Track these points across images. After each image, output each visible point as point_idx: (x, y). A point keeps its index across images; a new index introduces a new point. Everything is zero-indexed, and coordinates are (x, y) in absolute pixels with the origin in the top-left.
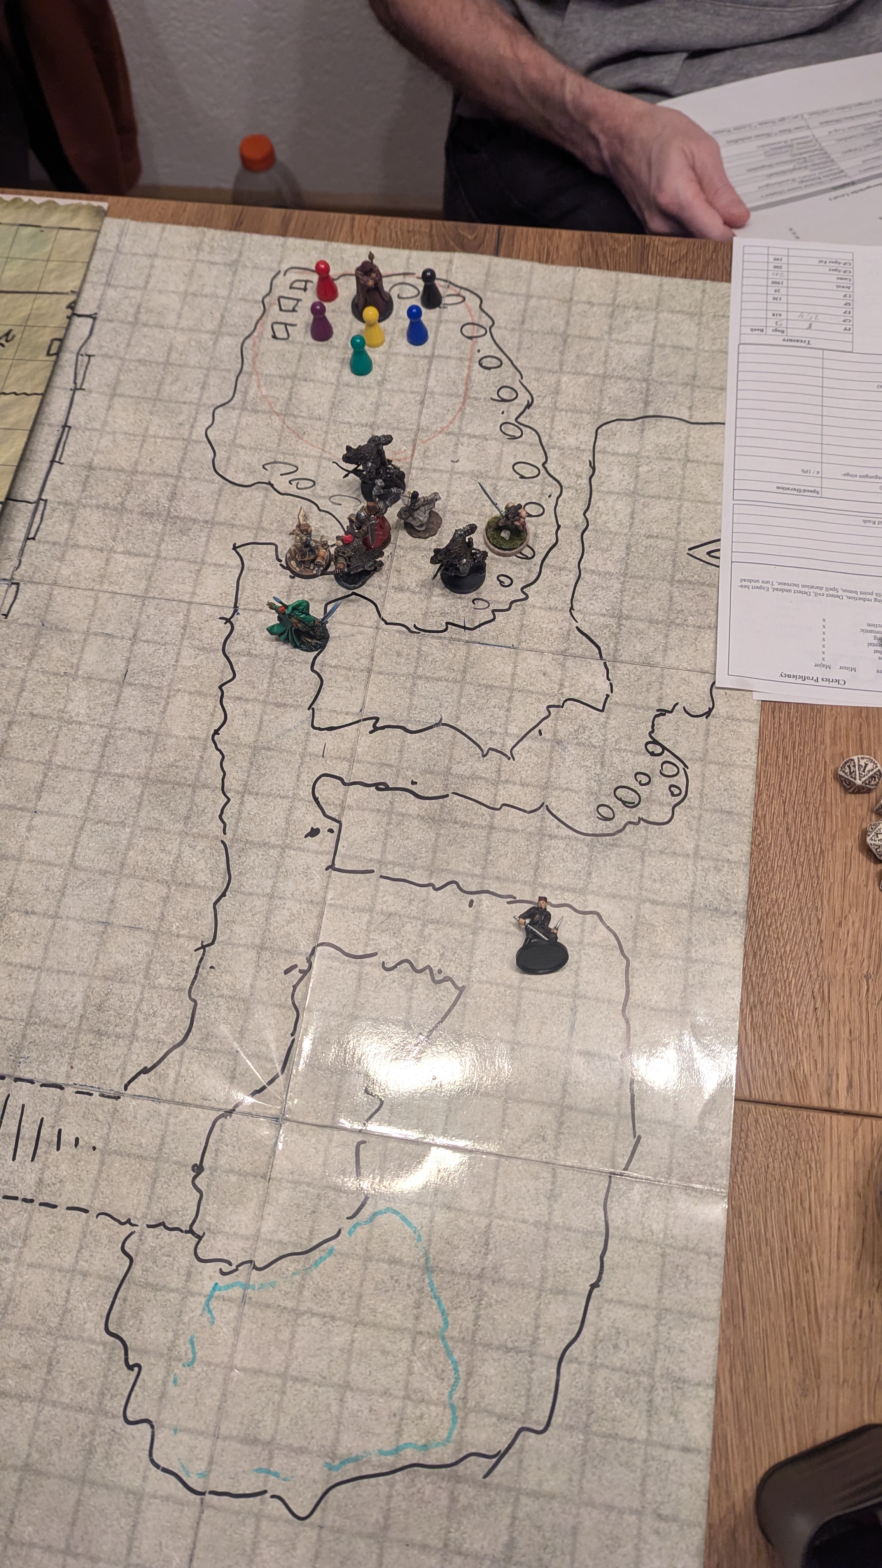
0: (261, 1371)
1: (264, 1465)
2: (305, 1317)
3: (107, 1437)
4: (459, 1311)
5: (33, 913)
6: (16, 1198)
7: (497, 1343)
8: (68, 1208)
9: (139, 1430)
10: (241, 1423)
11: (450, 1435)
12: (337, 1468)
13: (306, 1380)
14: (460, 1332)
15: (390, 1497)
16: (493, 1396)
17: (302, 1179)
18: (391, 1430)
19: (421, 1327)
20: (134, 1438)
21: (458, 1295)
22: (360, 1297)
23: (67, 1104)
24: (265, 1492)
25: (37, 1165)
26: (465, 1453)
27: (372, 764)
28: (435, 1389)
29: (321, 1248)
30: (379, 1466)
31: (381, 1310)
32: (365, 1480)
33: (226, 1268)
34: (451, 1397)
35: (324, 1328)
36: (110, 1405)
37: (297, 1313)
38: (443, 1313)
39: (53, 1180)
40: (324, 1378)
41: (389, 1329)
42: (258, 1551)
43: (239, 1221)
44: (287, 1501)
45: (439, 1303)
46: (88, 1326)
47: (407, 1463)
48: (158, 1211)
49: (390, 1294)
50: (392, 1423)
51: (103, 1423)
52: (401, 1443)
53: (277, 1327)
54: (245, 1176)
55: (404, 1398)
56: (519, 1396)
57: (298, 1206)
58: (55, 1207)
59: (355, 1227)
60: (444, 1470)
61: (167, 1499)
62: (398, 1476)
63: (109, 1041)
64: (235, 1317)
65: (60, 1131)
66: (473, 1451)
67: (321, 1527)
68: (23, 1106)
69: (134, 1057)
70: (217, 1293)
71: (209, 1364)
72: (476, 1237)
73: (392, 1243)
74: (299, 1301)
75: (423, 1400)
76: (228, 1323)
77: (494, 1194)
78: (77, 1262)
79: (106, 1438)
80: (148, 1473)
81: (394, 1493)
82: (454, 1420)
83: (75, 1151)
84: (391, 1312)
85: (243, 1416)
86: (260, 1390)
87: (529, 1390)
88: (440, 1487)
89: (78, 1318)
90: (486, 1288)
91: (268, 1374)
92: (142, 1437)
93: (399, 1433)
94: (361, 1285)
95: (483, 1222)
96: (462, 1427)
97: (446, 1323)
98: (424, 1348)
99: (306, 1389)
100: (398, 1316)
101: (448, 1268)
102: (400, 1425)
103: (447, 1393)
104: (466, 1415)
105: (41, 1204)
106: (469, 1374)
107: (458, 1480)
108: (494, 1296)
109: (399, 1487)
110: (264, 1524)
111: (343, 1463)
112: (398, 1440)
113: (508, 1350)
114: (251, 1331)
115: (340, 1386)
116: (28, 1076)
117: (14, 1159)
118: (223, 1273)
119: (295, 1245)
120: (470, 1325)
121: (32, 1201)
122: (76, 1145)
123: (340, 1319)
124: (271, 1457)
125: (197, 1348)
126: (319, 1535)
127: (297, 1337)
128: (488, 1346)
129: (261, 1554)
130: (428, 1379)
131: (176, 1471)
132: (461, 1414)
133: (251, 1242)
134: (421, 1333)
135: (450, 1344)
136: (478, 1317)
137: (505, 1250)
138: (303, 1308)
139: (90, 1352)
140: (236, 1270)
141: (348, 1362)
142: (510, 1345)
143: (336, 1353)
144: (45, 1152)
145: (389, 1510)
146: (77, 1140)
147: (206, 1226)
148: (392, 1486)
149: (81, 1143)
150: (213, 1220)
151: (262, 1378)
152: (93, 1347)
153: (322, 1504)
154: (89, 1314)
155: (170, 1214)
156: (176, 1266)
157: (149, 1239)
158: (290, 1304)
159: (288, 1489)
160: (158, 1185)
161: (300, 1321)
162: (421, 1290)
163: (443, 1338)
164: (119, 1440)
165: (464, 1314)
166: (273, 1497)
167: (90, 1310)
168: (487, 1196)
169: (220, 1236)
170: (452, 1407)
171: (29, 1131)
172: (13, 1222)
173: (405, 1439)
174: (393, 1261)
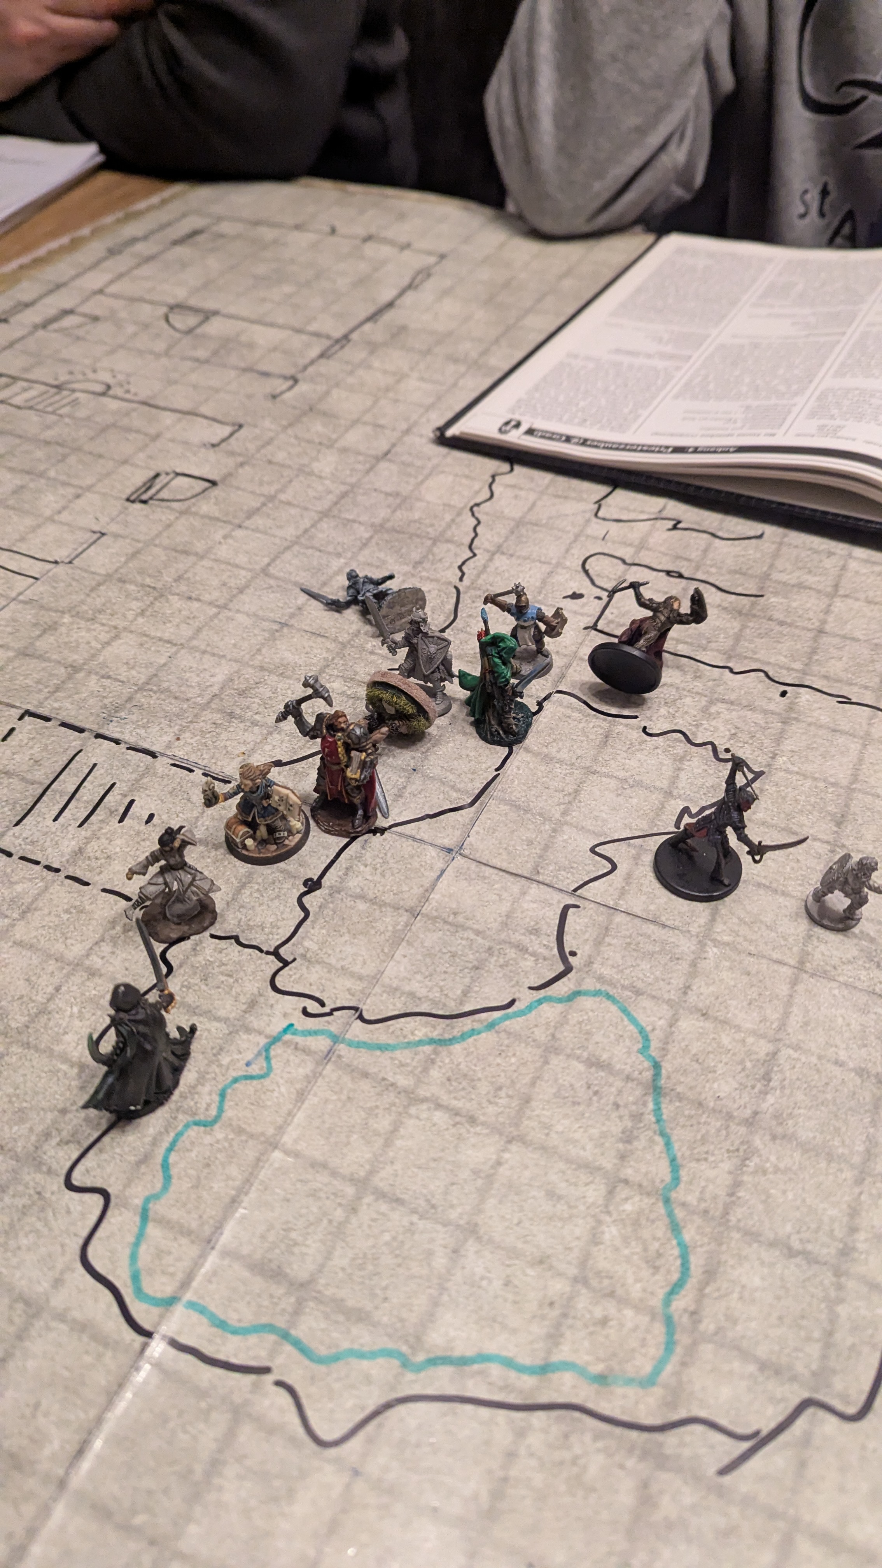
0: (324, 1166)
1: (281, 1322)
2: (424, 1106)
3: (25, 1201)
4: (703, 1166)
5: (198, 600)
6: (37, 863)
7: (771, 1236)
8: (104, 890)
9: (82, 1202)
10: (263, 1237)
11: (657, 1370)
12: (419, 1368)
13: (399, 1201)
14: (701, 1199)
15: (511, 1455)
16: (753, 1325)
17: (469, 923)
18: (538, 1330)
19: (628, 1172)
20: (68, 1212)
21: (704, 1140)
22: (527, 1100)
23: (155, 774)
24: (266, 1370)
25: (84, 832)
26: (682, 1414)
27: (666, 555)
28: (638, 1280)
29: (477, 1016)
30: (502, 1389)
31: (560, 1128)
32: (469, 1408)
33: (313, 1007)
34: (667, 1302)
35: (453, 1130)
36: (52, 1153)
37: (412, 1098)
38: (673, 1160)
39: (98, 854)
40: (433, 1207)
41: (569, 1161)
42: (216, 1481)
43: (355, 954)
44: (304, 1401)
45: (668, 1144)
46: (67, 1038)
47: (561, 1400)
48: (235, 922)
49: (581, 1108)
50: (543, 1317)
51: (27, 1178)
52: (555, 1358)
53: (371, 1109)
54: (381, 906)
55: (575, 1280)
56: (808, 1339)
57: (454, 955)
58: (87, 884)
59: (540, 1002)
60: (634, 1434)
61: (82, 1327)
62: (539, 1418)
63: (242, 725)
64: (307, 1076)
65: (132, 802)
66: (703, 1414)
67: (356, 1473)
68: (95, 765)
69: (268, 748)
70: (288, 1037)
71: (240, 1131)
72: (749, 1065)
73: (598, 1038)
74: (419, 1081)
75: (612, 1294)
76: (291, 1082)
77: (786, 1014)
78: (88, 955)
79: (20, 1202)
80: (67, 1276)
81: (522, 1451)
82: (670, 1345)
83: (143, 827)
84: (577, 1136)
85: (271, 1227)
86: (313, 1194)
87: (830, 1334)
88: (622, 1467)
89: (58, 1025)
90: (757, 1142)
91: (334, 1174)
92: (83, 1215)
93: (554, 1337)
94: (533, 1084)
95: (763, 1048)
96: (684, 1364)
97: (676, 1180)
98: (628, 1207)
99: (395, 1216)
100: (589, 1146)
101: (690, 1095)
102: (558, 1326)
103: (661, 1293)
104: (695, 1344)
105: (68, 877)
106: (710, 1274)
107: (662, 1462)
108: (773, 1158)
109: (534, 1440)
110: (246, 1432)
111: (433, 1362)
112: (549, 1352)
113: (791, 1253)
114: (326, 1101)
115: (458, 1226)
116: (116, 736)
117: (55, 820)
118: (305, 1012)
119: (434, 1002)
120: (722, 1193)
121: (57, 870)
122: (147, 822)
123: (483, 1124)
124: (297, 1312)
125: (228, 1104)
126: (348, 1486)
127: (402, 1131)
128: (752, 1236)
129: (220, 1489)
130: (628, 1260)
131: (118, 1284)
132: (683, 1339)
133: (365, 984)
134: (626, 1182)
135: (679, 1214)
136: (737, 1184)
137: (800, 1096)
138: (422, 1092)
139: (54, 1072)
140: (330, 1014)
141: (483, 1194)
142: (796, 1245)
143: (465, 1174)
144: (102, 821)
145: (505, 1480)
146: (151, 817)
147: (301, 951)
148: (521, 1433)
149: (155, 820)
150: (315, 947)
151: (323, 1178)
152: (64, 1067)
153: (370, 1427)
154: (77, 1023)
155: (250, 928)
156: (237, 989)
157: (208, 952)
158: (403, 1081)
159: (313, 1378)
160: (247, 892)
161: (413, 1110)
162: (637, 1117)
163: (667, 1201)
164: (43, 1210)
165: (711, 1173)
166: (279, 1384)
167: (81, 1017)
168: (774, 1016)
169: (318, 967)
170: (669, 1322)
171: (90, 793)
172: (19, 888)
173: (564, 1353)
174: (594, 1063)
